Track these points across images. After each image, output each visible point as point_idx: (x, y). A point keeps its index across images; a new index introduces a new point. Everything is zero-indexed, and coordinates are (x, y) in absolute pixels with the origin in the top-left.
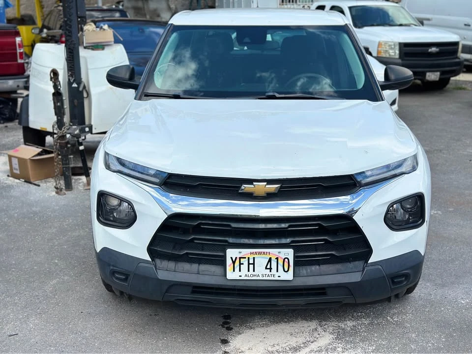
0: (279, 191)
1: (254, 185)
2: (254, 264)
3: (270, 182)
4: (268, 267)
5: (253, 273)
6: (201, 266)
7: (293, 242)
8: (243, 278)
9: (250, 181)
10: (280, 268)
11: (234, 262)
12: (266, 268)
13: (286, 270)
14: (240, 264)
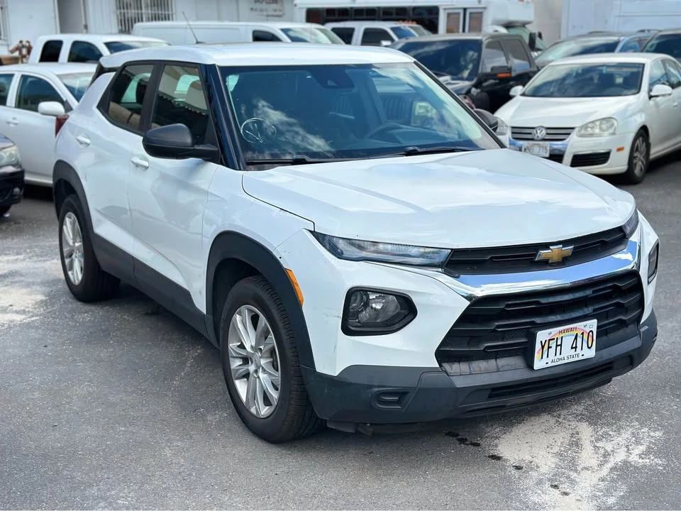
0: (573, 252)
1: (551, 250)
2: (561, 345)
3: (565, 243)
4: (574, 346)
5: (560, 357)
6: (498, 360)
7: (594, 310)
8: (550, 364)
9: (546, 246)
10: (585, 345)
11: (543, 347)
12: (572, 348)
13: (590, 346)
14: (549, 347)
